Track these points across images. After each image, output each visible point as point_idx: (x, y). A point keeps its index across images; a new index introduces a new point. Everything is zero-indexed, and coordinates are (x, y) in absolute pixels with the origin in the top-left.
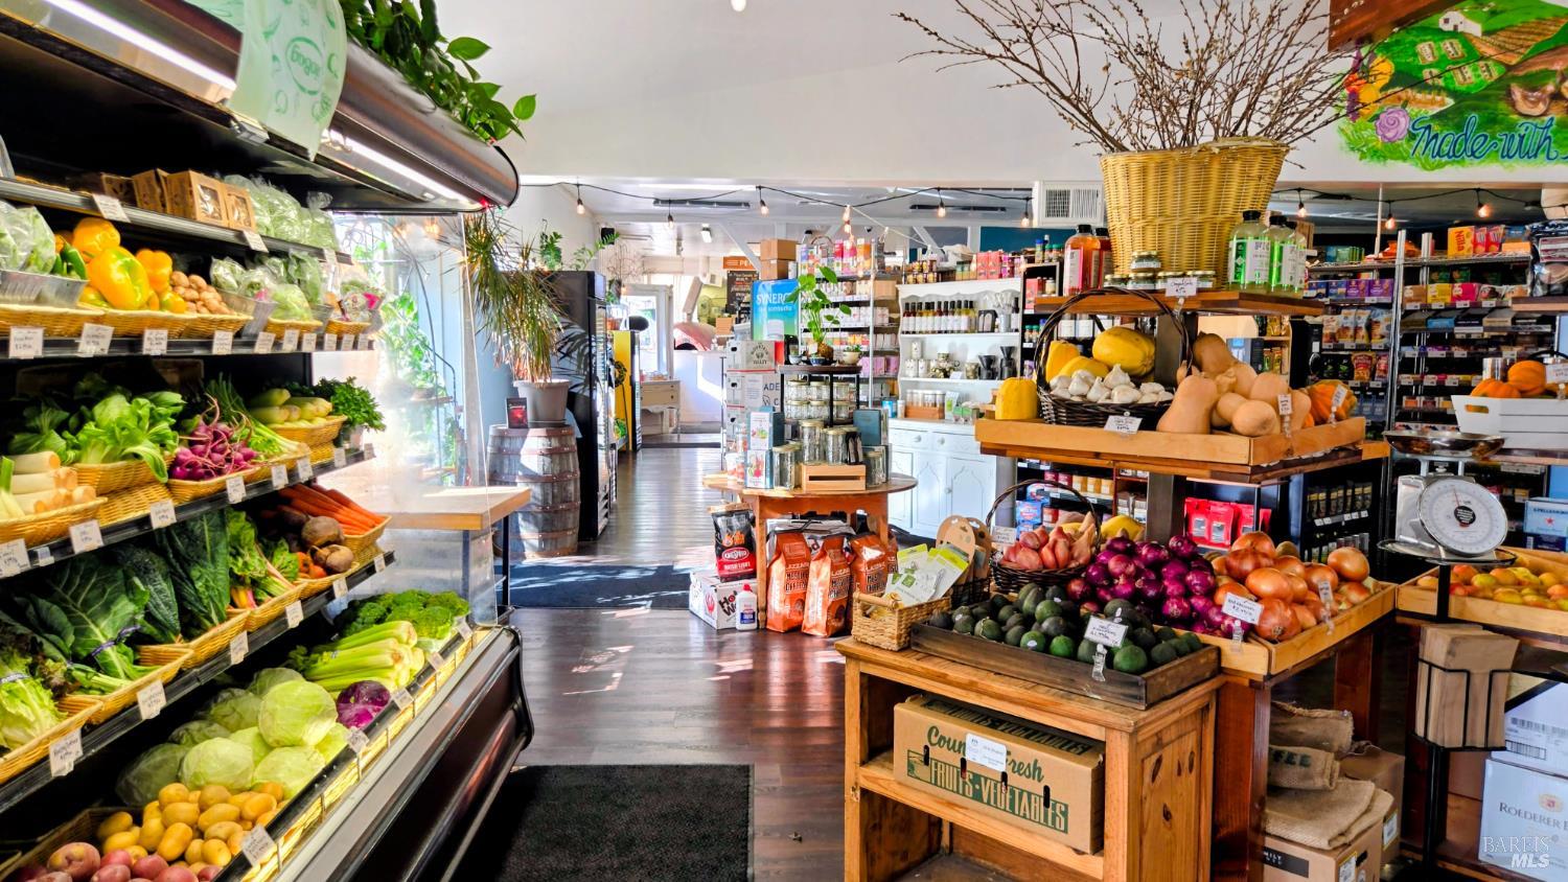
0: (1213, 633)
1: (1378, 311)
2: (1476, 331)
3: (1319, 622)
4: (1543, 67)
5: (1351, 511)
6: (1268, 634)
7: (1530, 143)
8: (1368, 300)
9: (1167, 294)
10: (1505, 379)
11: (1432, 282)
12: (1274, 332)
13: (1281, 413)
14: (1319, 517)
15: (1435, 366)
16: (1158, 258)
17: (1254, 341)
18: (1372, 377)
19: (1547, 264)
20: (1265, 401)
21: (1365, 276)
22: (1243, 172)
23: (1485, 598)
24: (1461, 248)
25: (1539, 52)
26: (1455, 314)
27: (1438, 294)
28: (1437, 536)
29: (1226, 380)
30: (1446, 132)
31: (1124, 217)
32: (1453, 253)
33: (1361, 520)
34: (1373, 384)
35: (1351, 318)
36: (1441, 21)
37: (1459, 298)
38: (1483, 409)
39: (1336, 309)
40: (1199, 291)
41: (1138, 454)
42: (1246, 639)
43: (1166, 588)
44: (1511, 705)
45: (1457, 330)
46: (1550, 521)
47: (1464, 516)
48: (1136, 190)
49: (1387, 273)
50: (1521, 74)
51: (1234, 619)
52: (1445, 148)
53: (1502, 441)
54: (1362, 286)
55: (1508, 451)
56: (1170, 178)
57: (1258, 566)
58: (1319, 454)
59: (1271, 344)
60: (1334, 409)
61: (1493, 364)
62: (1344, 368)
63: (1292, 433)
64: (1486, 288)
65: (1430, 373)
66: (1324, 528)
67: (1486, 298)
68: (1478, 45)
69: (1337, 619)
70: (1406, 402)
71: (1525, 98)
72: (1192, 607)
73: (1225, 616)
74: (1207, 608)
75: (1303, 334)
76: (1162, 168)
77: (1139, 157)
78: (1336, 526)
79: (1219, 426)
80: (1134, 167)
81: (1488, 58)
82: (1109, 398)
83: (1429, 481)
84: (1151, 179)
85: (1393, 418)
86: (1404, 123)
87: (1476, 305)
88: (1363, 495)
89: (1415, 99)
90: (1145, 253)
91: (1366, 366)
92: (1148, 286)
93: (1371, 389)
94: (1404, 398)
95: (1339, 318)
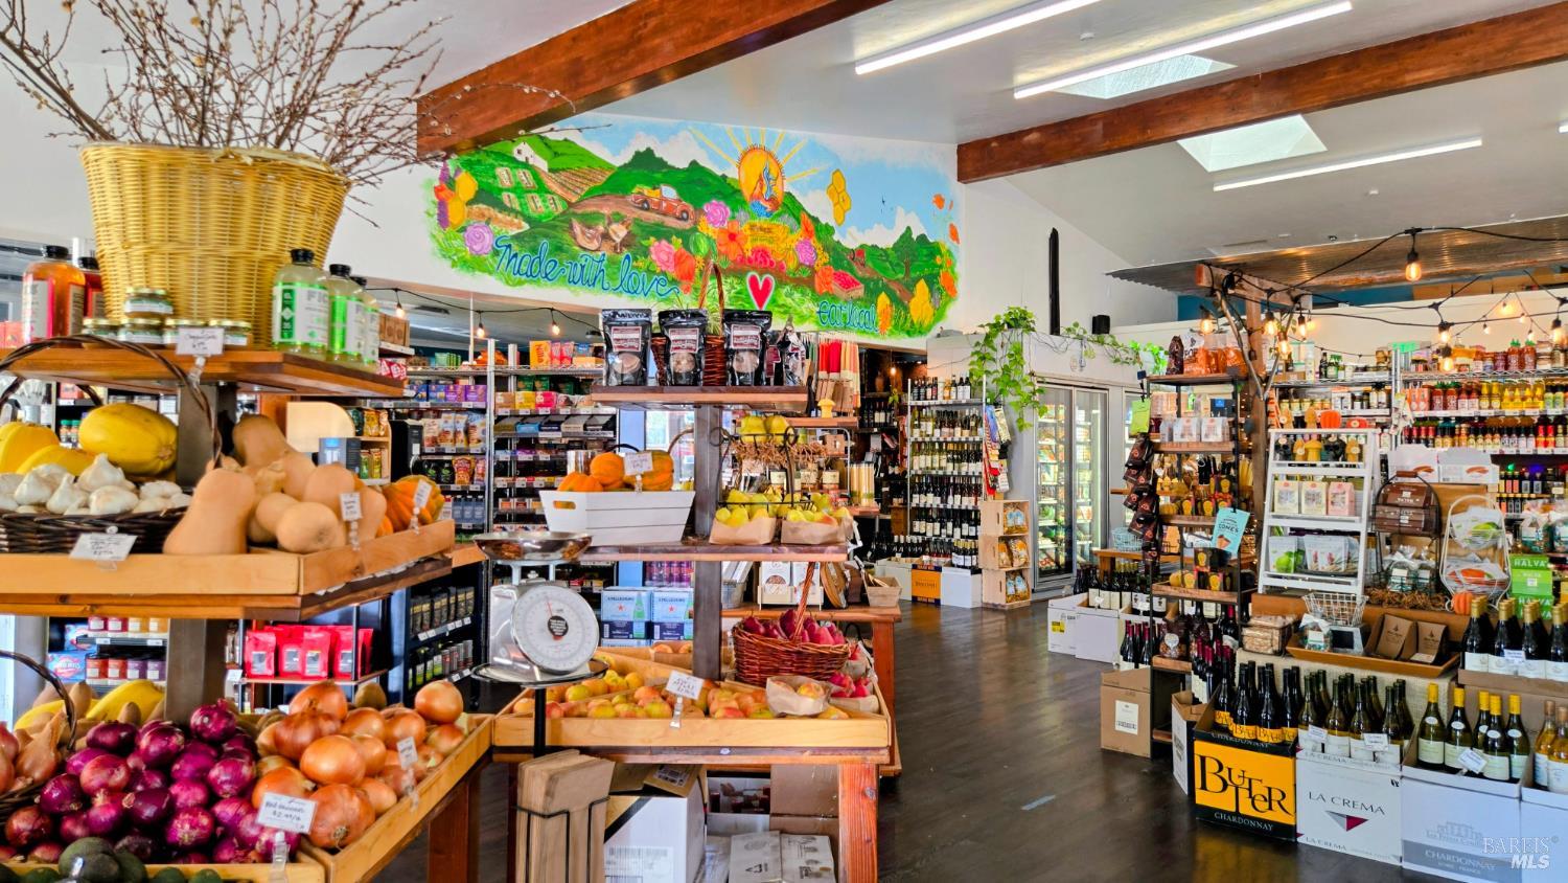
0: (243, 860)
1: (475, 415)
2: (554, 436)
3: (400, 796)
4: (594, 209)
5: (455, 619)
6: (326, 841)
7: (590, 274)
8: (465, 405)
9: (180, 351)
10: (587, 472)
11: (518, 390)
12: (371, 431)
13: (345, 517)
14: (423, 630)
15: (528, 469)
16: (168, 298)
17: (349, 441)
18: (472, 480)
19: (620, 353)
20: (324, 503)
21: (463, 382)
22: (289, 198)
23: (581, 716)
24: (541, 361)
25: (591, 194)
26: (539, 420)
27: (525, 400)
28: (531, 656)
29: (270, 475)
30: (524, 253)
31: (117, 243)
32: (536, 366)
33: (465, 627)
34: (473, 488)
35: (451, 422)
36: (515, 152)
37: (541, 405)
38: (569, 505)
39: (437, 413)
40: (227, 348)
41: (131, 591)
42: (293, 858)
43: (174, 798)
44: (611, 831)
45: (541, 435)
46: (621, 608)
47: (557, 628)
48: (132, 204)
49: (480, 379)
50: (580, 212)
51: (276, 831)
52: (524, 268)
53: (590, 538)
54: (459, 390)
55: (593, 550)
56: (183, 188)
57: (318, 736)
58: (400, 569)
59: (367, 445)
60: (417, 511)
61: (576, 456)
62: (445, 472)
63: (362, 545)
64: (562, 397)
65: (520, 476)
66: (429, 642)
67: (563, 406)
68: (545, 179)
69: (424, 784)
70: (503, 505)
71: (583, 233)
72: (216, 821)
73: (262, 829)
74: (237, 818)
75: (402, 436)
76: (170, 171)
77: (133, 152)
78: (441, 638)
79: (257, 540)
80: (128, 168)
81: (553, 193)
82: (86, 506)
83: (522, 590)
84: (155, 186)
85: (491, 520)
86: (488, 240)
87: (555, 413)
88: (466, 601)
89: (496, 218)
90: (146, 291)
91: (466, 469)
92: (152, 339)
93: (472, 493)
94: (500, 500)
95: (440, 422)
